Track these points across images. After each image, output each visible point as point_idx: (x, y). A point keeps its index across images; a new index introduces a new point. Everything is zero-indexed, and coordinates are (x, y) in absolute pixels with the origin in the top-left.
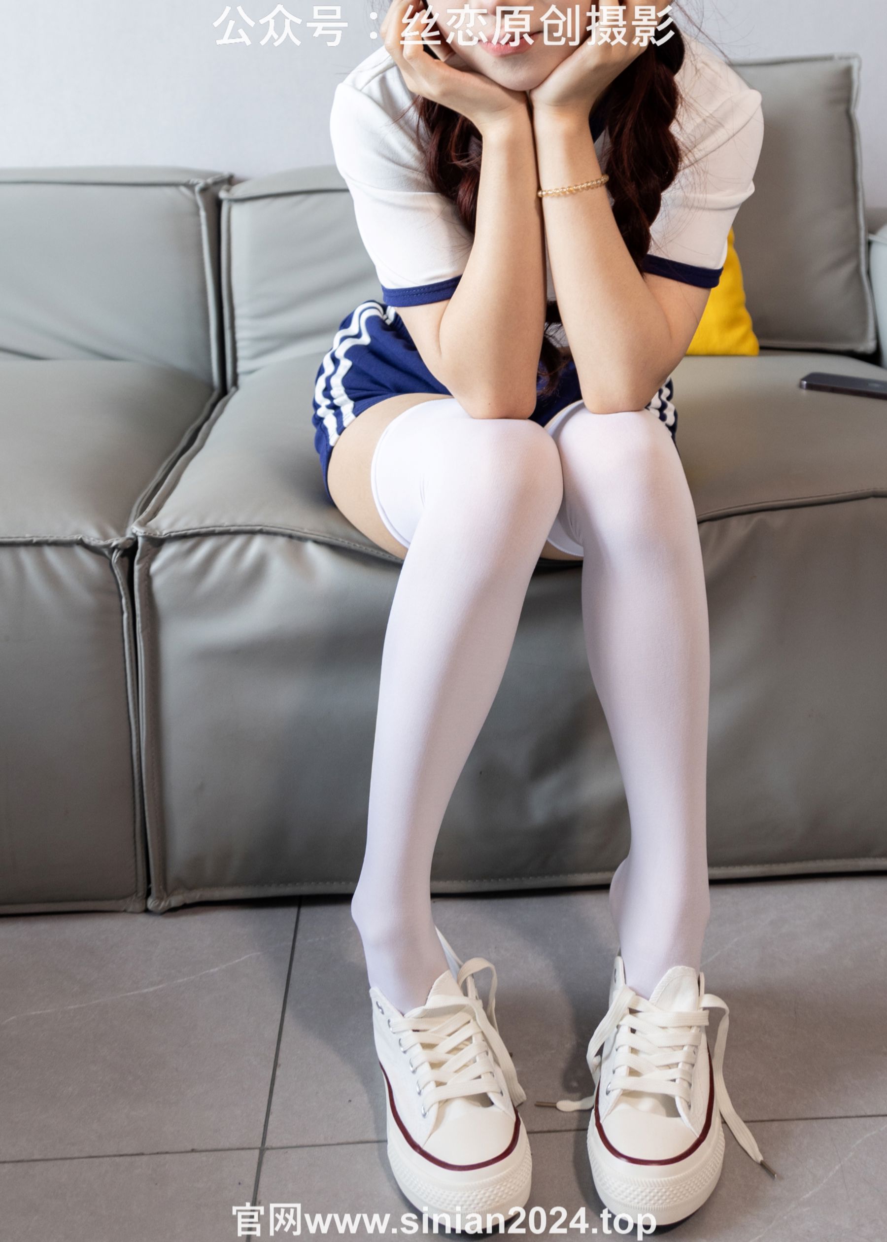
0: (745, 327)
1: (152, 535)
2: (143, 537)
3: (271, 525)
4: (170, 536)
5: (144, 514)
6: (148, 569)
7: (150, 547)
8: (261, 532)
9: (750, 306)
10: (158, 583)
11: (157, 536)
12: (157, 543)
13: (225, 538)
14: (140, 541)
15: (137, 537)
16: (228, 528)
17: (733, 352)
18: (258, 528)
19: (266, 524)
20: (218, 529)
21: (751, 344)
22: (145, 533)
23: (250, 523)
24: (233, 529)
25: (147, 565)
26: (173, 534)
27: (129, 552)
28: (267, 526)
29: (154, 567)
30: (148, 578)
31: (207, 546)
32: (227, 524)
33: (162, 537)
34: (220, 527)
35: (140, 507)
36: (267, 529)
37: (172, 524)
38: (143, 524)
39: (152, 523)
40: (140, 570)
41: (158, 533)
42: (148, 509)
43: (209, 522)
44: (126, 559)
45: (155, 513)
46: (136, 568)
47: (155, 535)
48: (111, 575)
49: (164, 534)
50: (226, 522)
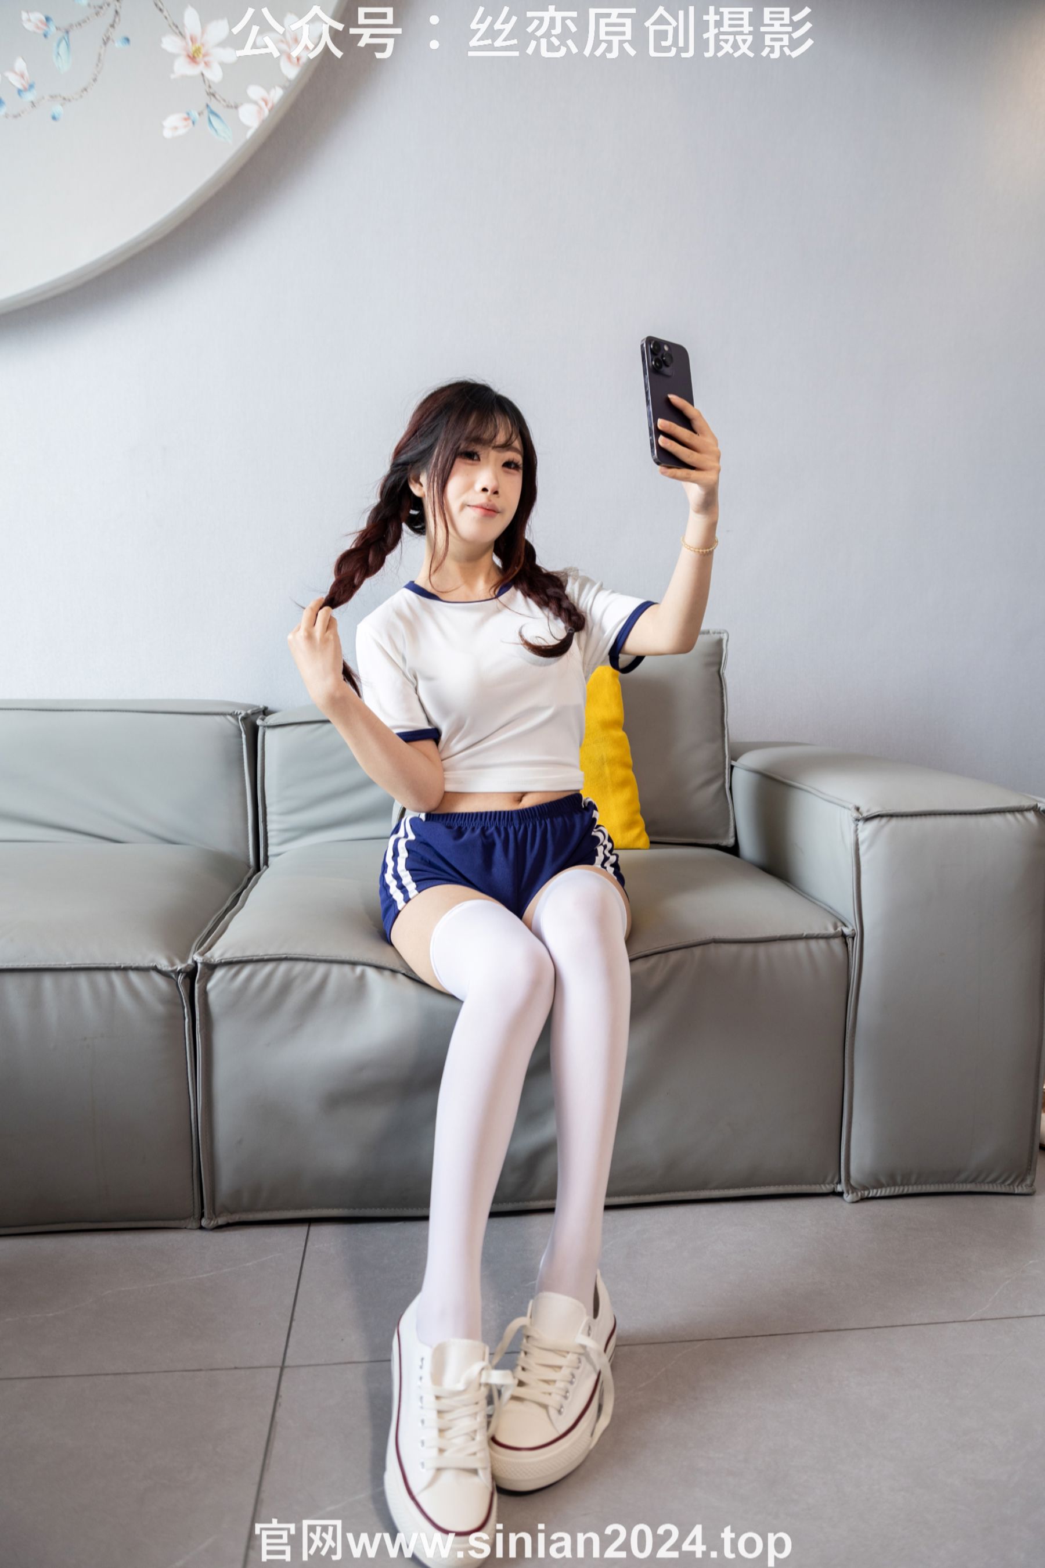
0: (639, 829)
1: (208, 961)
2: (201, 963)
3: (293, 953)
4: (221, 962)
5: (202, 948)
6: (206, 985)
7: (206, 970)
8: (286, 959)
9: (643, 813)
10: (212, 997)
11: (212, 963)
12: (211, 968)
13: (260, 965)
14: (199, 966)
15: (196, 963)
16: (262, 957)
17: (631, 847)
18: (284, 956)
19: (289, 953)
20: (255, 958)
21: (644, 840)
22: (203, 960)
23: (278, 953)
24: (266, 957)
25: (204, 984)
26: (223, 961)
27: (191, 974)
28: (290, 954)
29: (210, 986)
30: (205, 993)
31: (247, 970)
32: (261, 954)
33: (216, 963)
34: (257, 956)
35: (198, 945)
36: (291, 956)
37: (222, 955)
38: (202, 954)
39: (208, 954)
40: (199, 988)
41: (213, 960)
42: (205, 945)
43: (249, 953)
44: (188, 981)
45: (210, 948)
46: (196, 986)
47: (211, 961)
48: (178, 992)
49: (216, 960)
50: (260, 953)
